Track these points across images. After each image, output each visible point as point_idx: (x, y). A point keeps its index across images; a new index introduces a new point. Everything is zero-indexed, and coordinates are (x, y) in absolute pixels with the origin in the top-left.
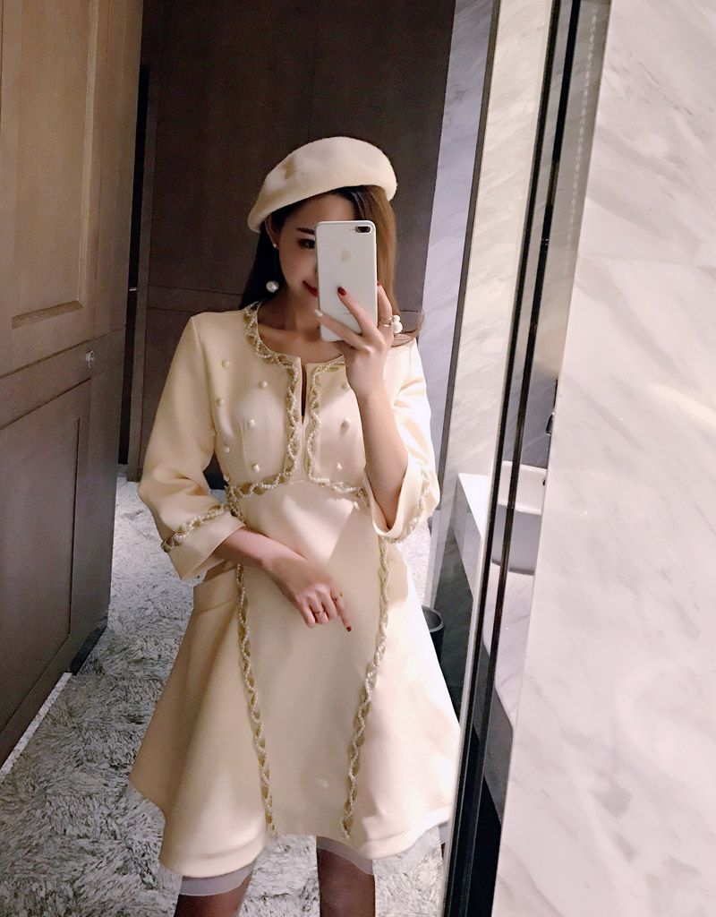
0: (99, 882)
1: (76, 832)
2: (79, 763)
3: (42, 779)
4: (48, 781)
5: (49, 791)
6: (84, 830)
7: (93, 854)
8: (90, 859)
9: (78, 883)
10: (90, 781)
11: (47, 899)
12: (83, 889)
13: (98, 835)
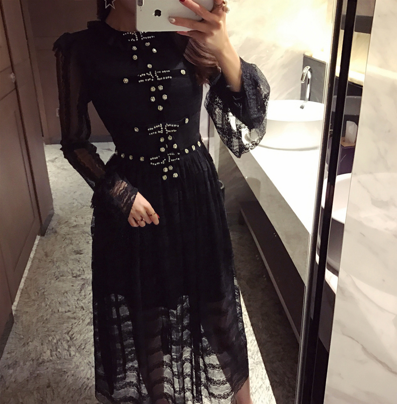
0: (80, 331)
1: (64, 310)
2: (57, 278)
3: (41, 289)
4: (44, 289)
5: (45, 293)
6: (68, 308)
7: (75, 319)
8: (74, 321)
9: (70, 333)
10: (65, 285)
11: (57, 343)
12: (74, 335)
13: (75, 310)
